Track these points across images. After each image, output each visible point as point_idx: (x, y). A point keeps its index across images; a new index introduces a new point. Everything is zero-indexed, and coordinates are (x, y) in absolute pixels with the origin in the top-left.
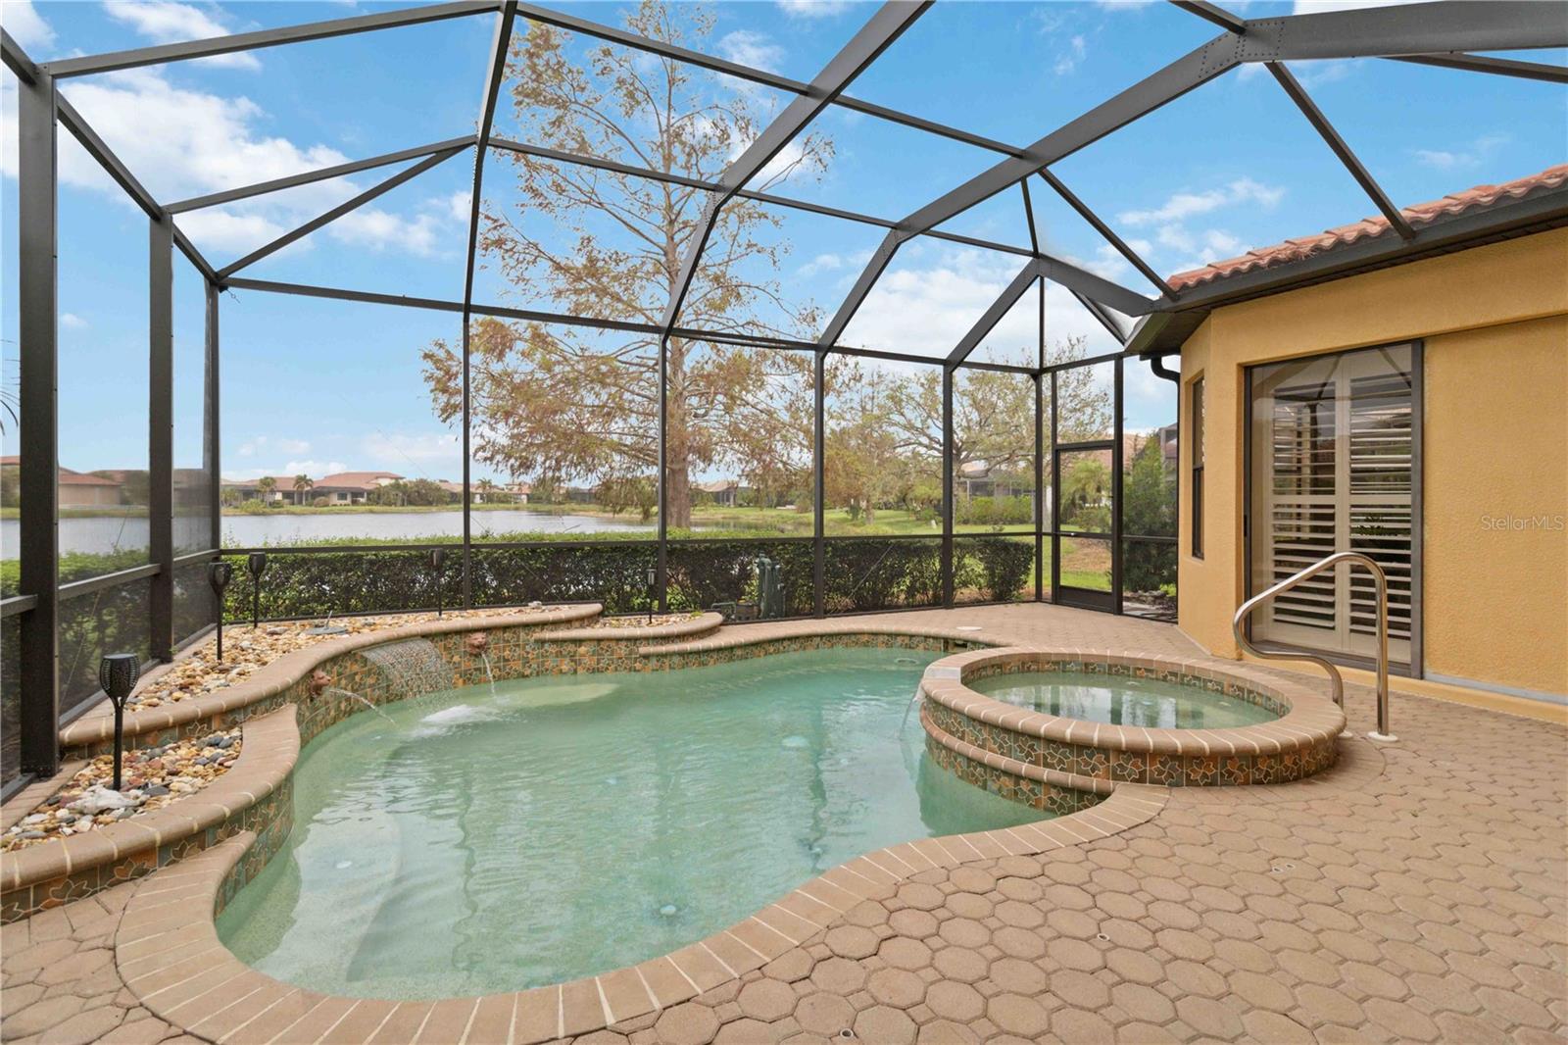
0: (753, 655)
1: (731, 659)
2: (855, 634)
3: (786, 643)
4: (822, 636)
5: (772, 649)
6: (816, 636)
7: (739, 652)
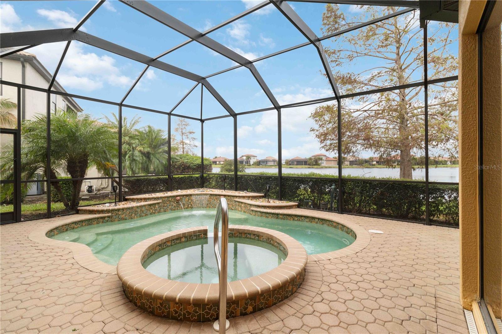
0: (287, 219)
1: (277, 218)
2: (332, 221)
3: (303, 218)
4: (319, 219)
5: (296, 219)
6: (317, 218)
7: (281, 216)
